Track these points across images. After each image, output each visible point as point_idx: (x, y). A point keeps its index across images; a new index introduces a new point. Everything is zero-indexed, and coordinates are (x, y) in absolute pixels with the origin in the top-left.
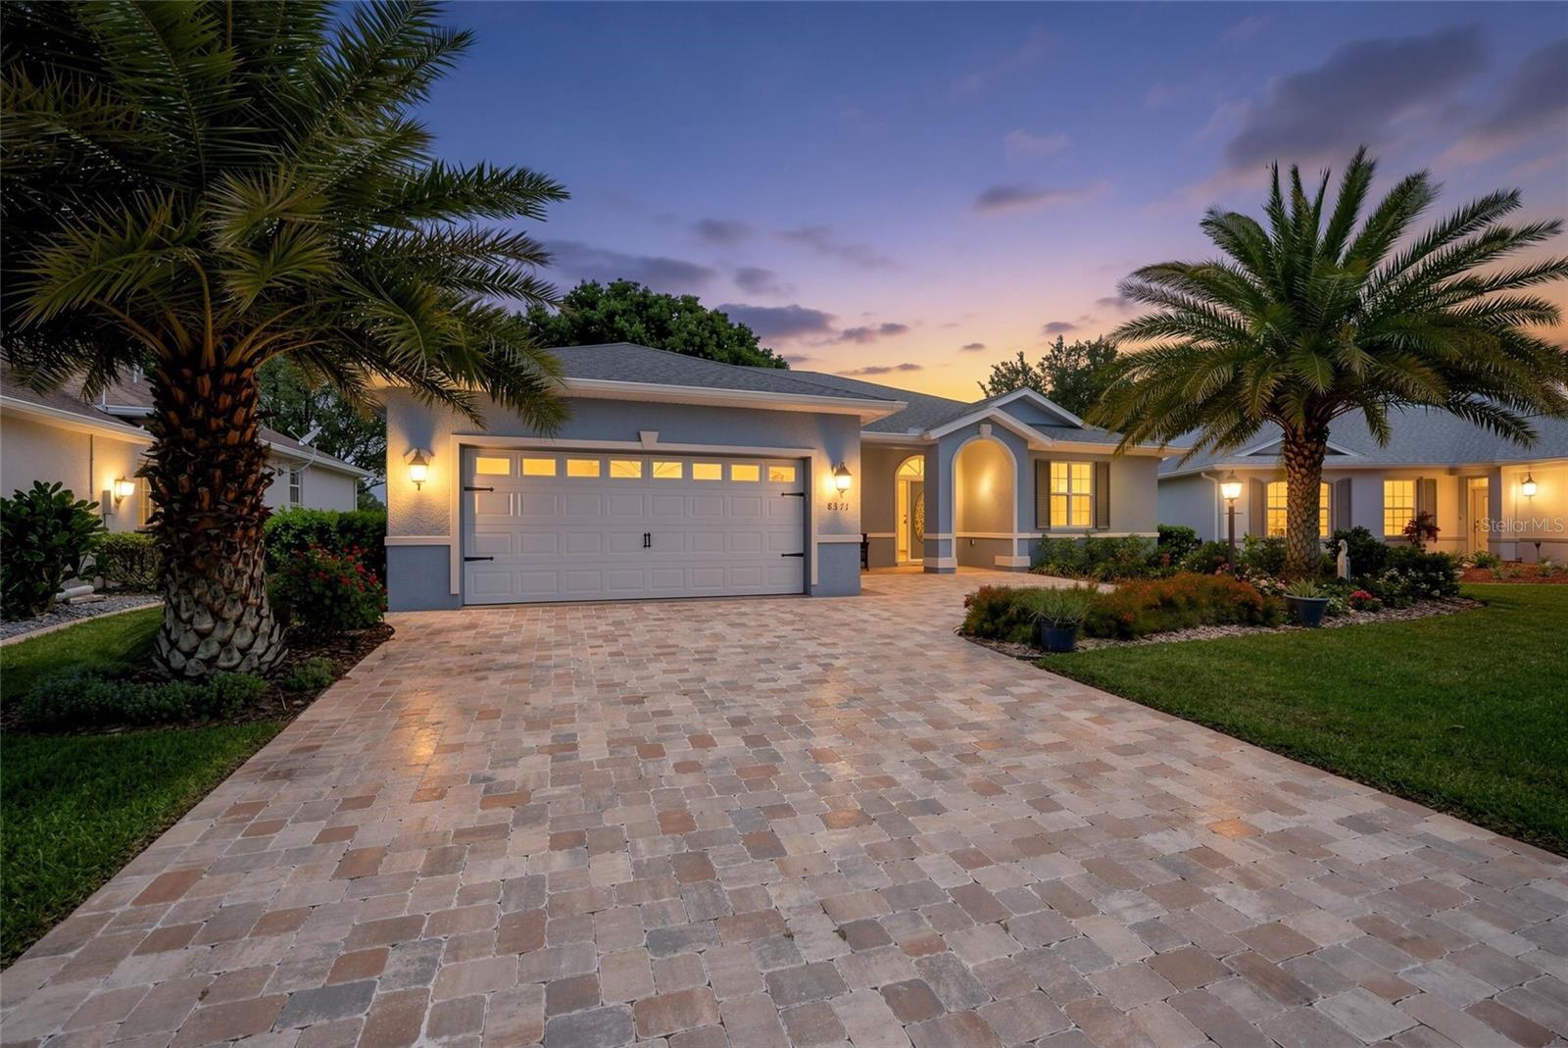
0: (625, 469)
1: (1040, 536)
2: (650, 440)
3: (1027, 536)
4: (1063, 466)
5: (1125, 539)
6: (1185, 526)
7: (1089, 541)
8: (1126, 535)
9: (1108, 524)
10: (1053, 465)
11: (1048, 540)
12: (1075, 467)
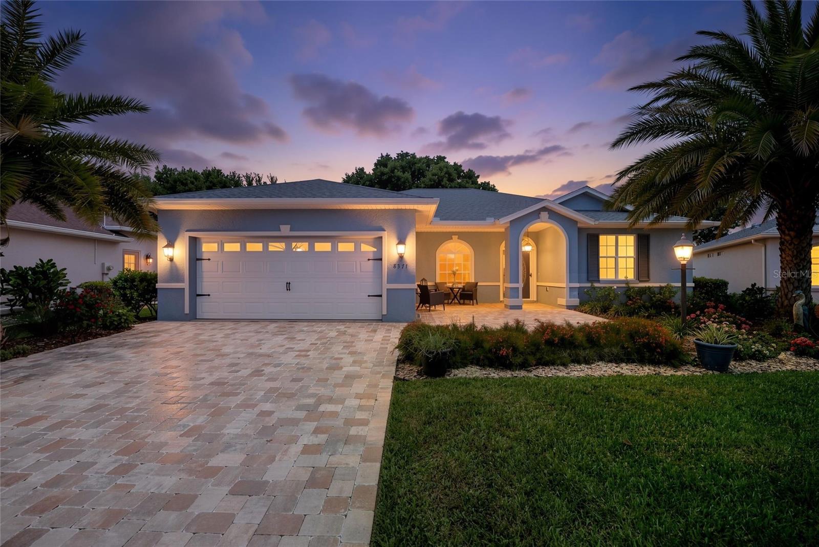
0: (276, 247)
1: (589, 285)
2: (285, 230)
3: (577, 285)
4: (611, 239)
5: (661, 288)
6: (720, 278)
7: (629, 289)
8: (663, 285)
9: (648, 277)
10: (603, 239)
11: (594, 288)
12: (622, 238)
